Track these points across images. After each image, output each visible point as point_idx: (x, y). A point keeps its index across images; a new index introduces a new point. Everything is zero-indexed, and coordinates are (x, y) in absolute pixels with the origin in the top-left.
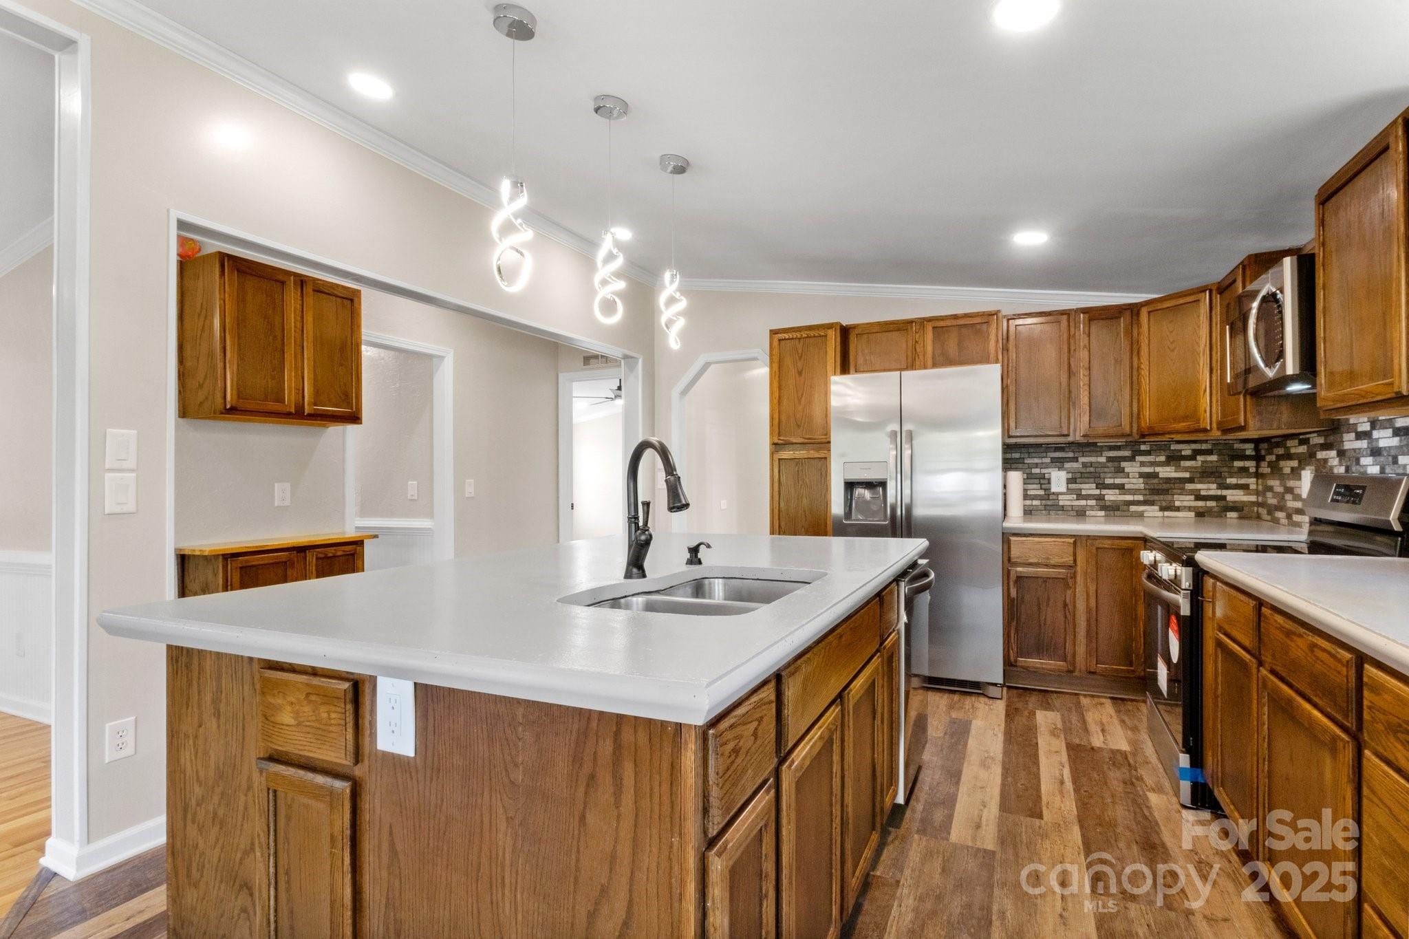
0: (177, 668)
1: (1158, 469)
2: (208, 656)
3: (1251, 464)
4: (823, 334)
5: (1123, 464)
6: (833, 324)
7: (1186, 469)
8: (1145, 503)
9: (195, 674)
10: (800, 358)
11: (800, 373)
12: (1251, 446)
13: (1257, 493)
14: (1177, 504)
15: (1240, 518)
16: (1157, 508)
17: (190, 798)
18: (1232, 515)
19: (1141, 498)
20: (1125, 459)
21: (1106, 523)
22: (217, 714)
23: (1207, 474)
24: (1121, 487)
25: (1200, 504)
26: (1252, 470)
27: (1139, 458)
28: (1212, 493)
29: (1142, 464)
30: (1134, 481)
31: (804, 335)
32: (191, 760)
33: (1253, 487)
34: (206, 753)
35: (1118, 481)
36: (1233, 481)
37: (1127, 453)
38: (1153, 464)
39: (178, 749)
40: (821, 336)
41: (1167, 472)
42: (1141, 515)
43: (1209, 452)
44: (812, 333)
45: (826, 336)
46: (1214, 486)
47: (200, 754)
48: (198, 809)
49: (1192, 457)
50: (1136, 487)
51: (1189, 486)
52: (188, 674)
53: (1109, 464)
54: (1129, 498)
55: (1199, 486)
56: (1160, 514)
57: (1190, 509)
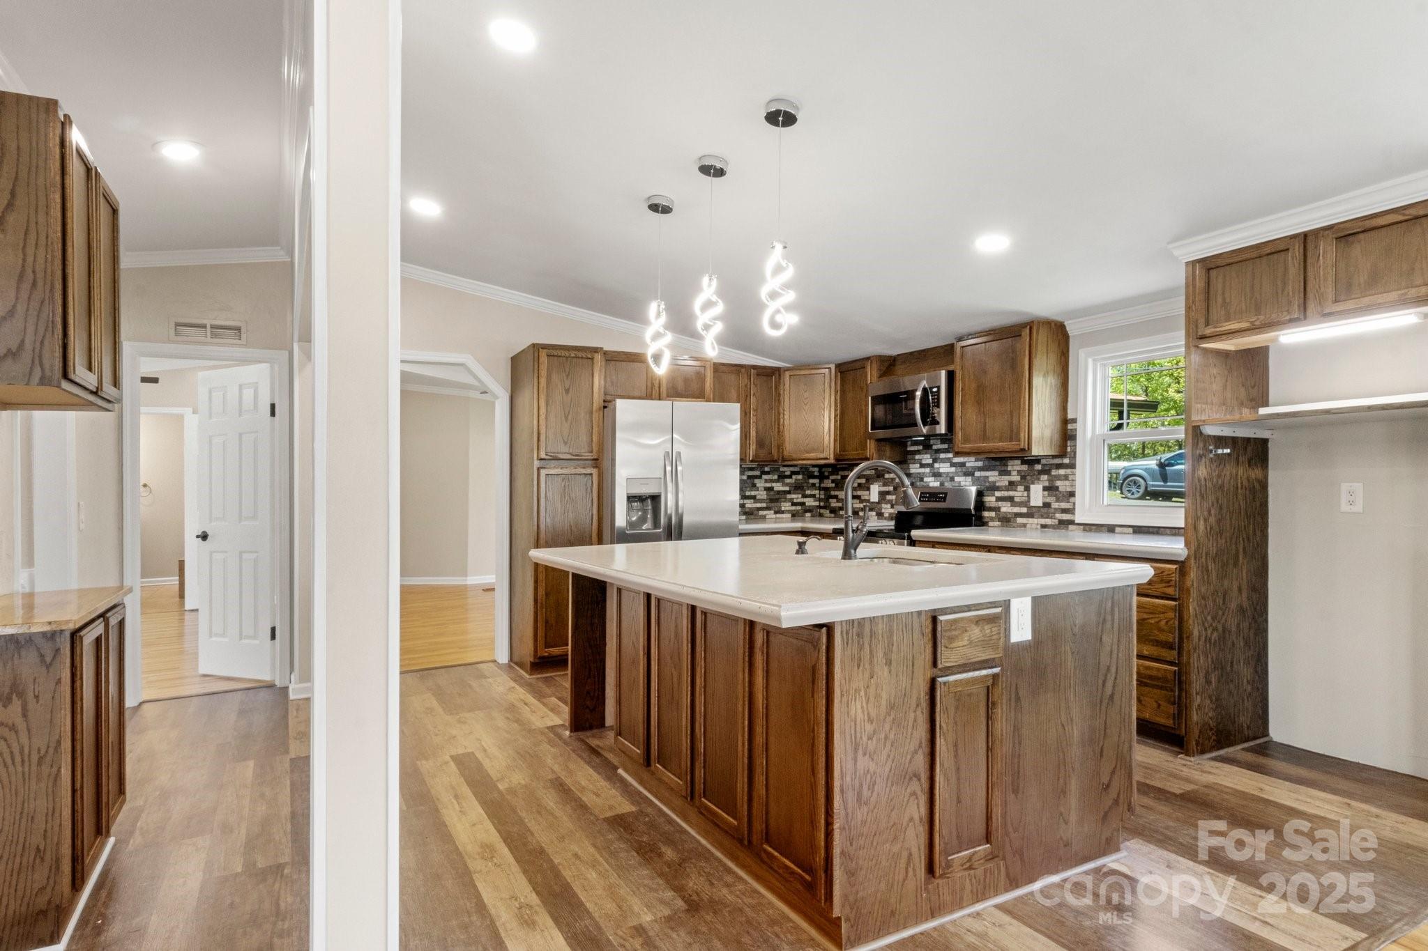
0: (848, 640)
1: (774, 485)
2: (880, 621)
3: (816, 481)
4: (590, 356)
5: (756, 481)
6: (597, 348)
7: (787, 485)
8: (767, 508)
9: (867, 640)
10: (568, 376)
11: (567, 391)
12: (816, 469)
13: (820, 500)
14: (783, 509)
15: (812, 516)
16: (773, 512)
17: (861, 737)
18: (808, 515)
19: (764, 505)
20: (756, 477)
21: (747, 523)
22: (889, 663)
23: (798, 488)
24: (754, 497)
25: (794, 508)
26: (817, 485)
27: (765, 477)
28: (799, 500)
29: (766, 481)
30: (761, 493)
31: (573, 355)
32: (862, 707)
33: (817, 496)
34: (878, 696)
35: (753, 493)
36: (808, 492)
37: (757, 473)
38: (772, 481)
39: (848, 703)
40: (588, 358)
41: (778, 487)
42: (764, 517)
43: (797, 473)
44: (580, 354)
45: (592, 359)
46: (800, 496)
47: (872, 699)
48: (870, 742)
49: (790, 477)
50: (762, 497)
51: (789, 496)
52: (859, 641)
53: (748, 481)
54: (759, 505)
55: (793, 496)
56: (774, 516)
57: (788, 512)
